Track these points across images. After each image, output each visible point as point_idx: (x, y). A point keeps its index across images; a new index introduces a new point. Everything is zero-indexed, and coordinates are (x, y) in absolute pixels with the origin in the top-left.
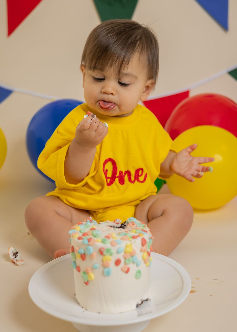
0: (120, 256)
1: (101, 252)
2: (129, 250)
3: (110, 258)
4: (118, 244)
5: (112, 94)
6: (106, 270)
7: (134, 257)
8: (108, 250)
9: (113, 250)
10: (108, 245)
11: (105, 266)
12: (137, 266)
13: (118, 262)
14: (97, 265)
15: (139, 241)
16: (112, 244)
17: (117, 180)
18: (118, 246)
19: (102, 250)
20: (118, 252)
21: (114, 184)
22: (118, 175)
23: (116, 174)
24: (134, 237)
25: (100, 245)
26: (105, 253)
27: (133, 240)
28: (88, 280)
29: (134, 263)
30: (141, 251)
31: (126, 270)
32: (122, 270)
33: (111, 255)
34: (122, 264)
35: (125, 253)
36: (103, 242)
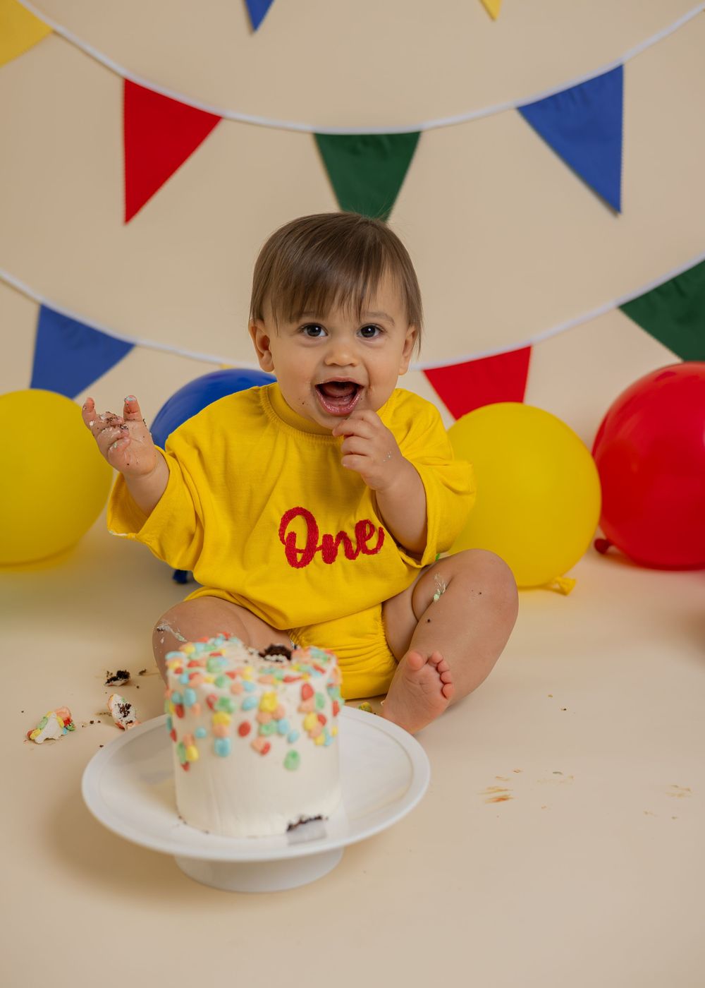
0: (250, 717)
1: (210, 704)
2: (269, 706)
3: (228, 717)
4: (245, 690)
5: (352, 365)
6: (219, 742)
7: (282, 722)
8: (224, 702)
9: (234, 704)
10: (224, 691)
11: (218, 734)
12: (290, 741)
13: (244, 730)
14: (203, 731)
15: (295, 688)
16: (234, 691)
17: (318, 555)
18: (244, 695)
19: (212, 700)
20: (244, 709)
21: (311, 563)
22: (320, 543)
23: (316, 542)
24: (287, 680)
25: (209, 688)
26: (216, 706)
27: (281, 685)
28: (187, 759)
29: (280, 734)
30: (300, 710)
31: (261, 747)
32: (253, 747)
33: (230, 711)
34: (253, 734)
35: (261, 711)
36: (218, 683)
